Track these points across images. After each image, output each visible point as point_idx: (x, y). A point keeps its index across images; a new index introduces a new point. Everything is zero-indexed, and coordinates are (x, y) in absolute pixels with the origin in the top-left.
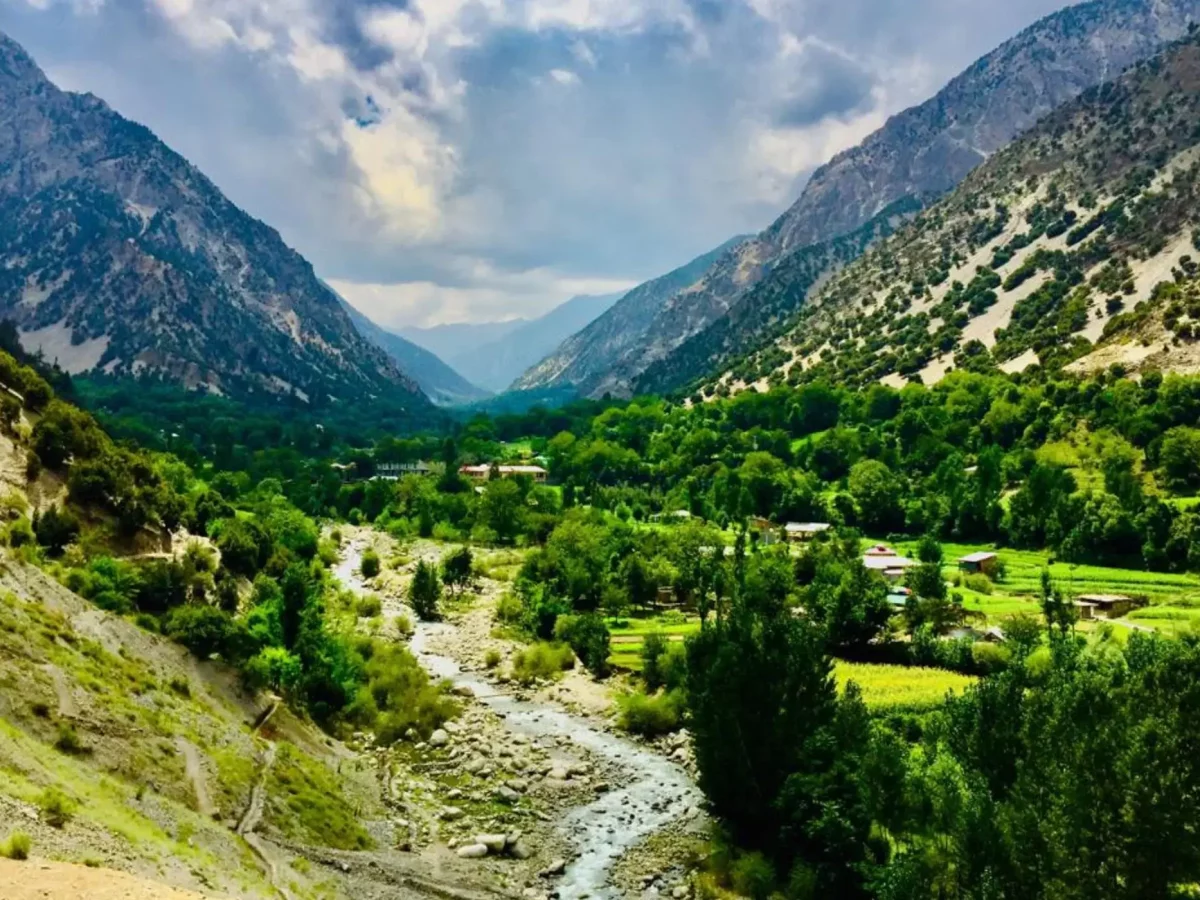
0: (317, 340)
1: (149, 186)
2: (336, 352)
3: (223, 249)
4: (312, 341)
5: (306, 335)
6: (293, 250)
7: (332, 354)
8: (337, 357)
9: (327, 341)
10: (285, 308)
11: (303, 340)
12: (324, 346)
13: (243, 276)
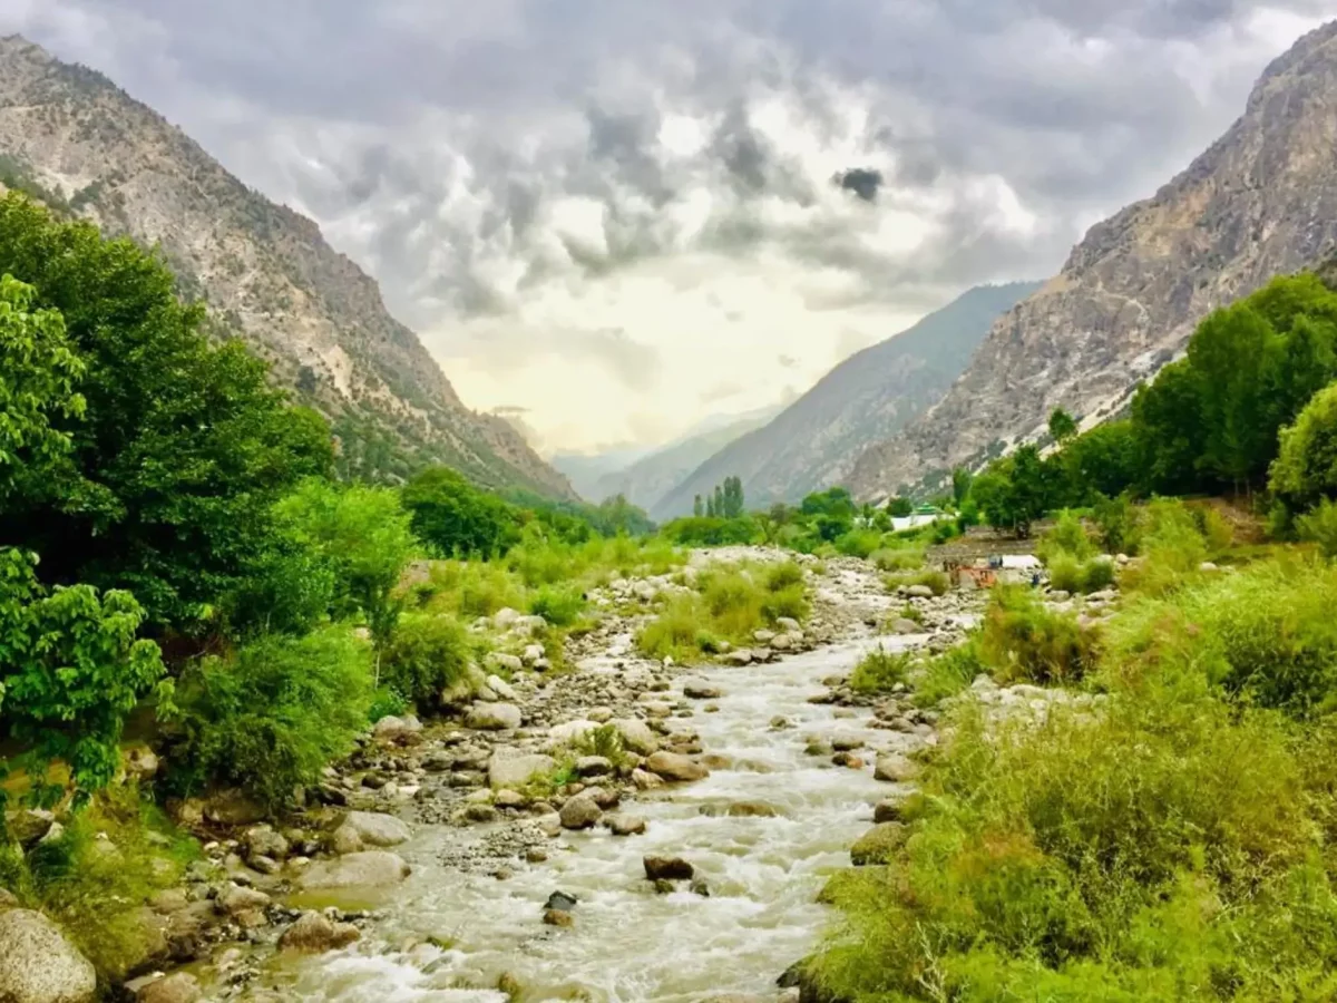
0: (384, 392)
1: (84, 143)
2: (417, 413)
3: (213, 244)
4: (373, 395)
5: (361, 385)
6: (343, 256)
7: (411, 417)
8: (420, 423)
9: (401, 397)
10: (324, 342)
11: (355, 393)
12: (396, 403)
13: (247, 286)
